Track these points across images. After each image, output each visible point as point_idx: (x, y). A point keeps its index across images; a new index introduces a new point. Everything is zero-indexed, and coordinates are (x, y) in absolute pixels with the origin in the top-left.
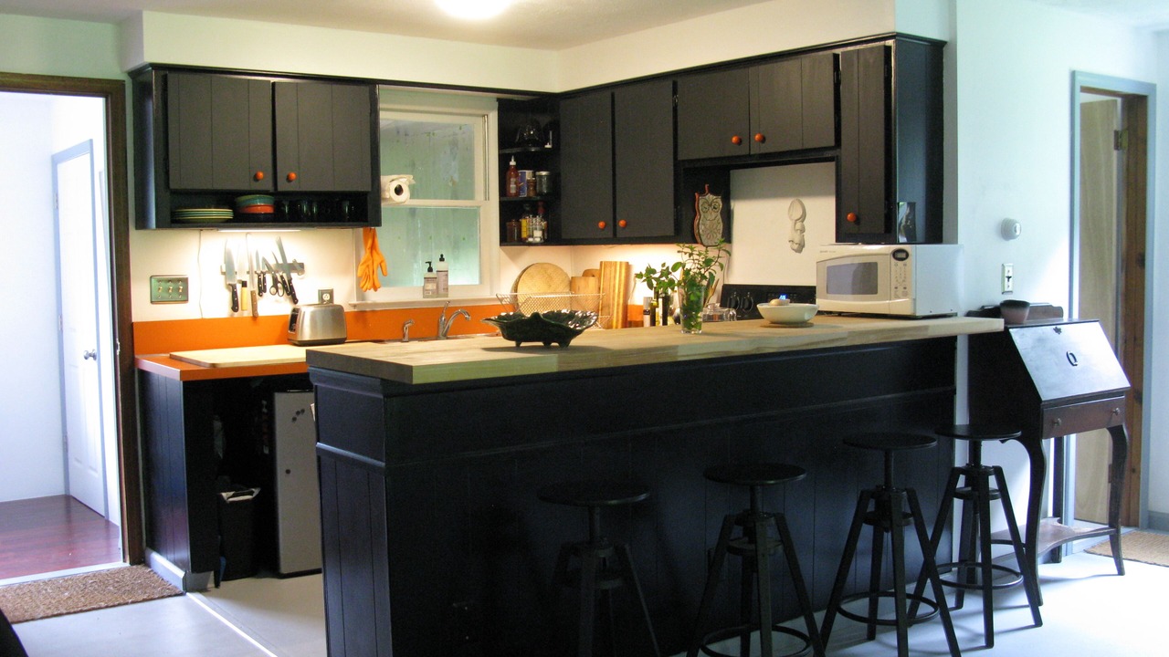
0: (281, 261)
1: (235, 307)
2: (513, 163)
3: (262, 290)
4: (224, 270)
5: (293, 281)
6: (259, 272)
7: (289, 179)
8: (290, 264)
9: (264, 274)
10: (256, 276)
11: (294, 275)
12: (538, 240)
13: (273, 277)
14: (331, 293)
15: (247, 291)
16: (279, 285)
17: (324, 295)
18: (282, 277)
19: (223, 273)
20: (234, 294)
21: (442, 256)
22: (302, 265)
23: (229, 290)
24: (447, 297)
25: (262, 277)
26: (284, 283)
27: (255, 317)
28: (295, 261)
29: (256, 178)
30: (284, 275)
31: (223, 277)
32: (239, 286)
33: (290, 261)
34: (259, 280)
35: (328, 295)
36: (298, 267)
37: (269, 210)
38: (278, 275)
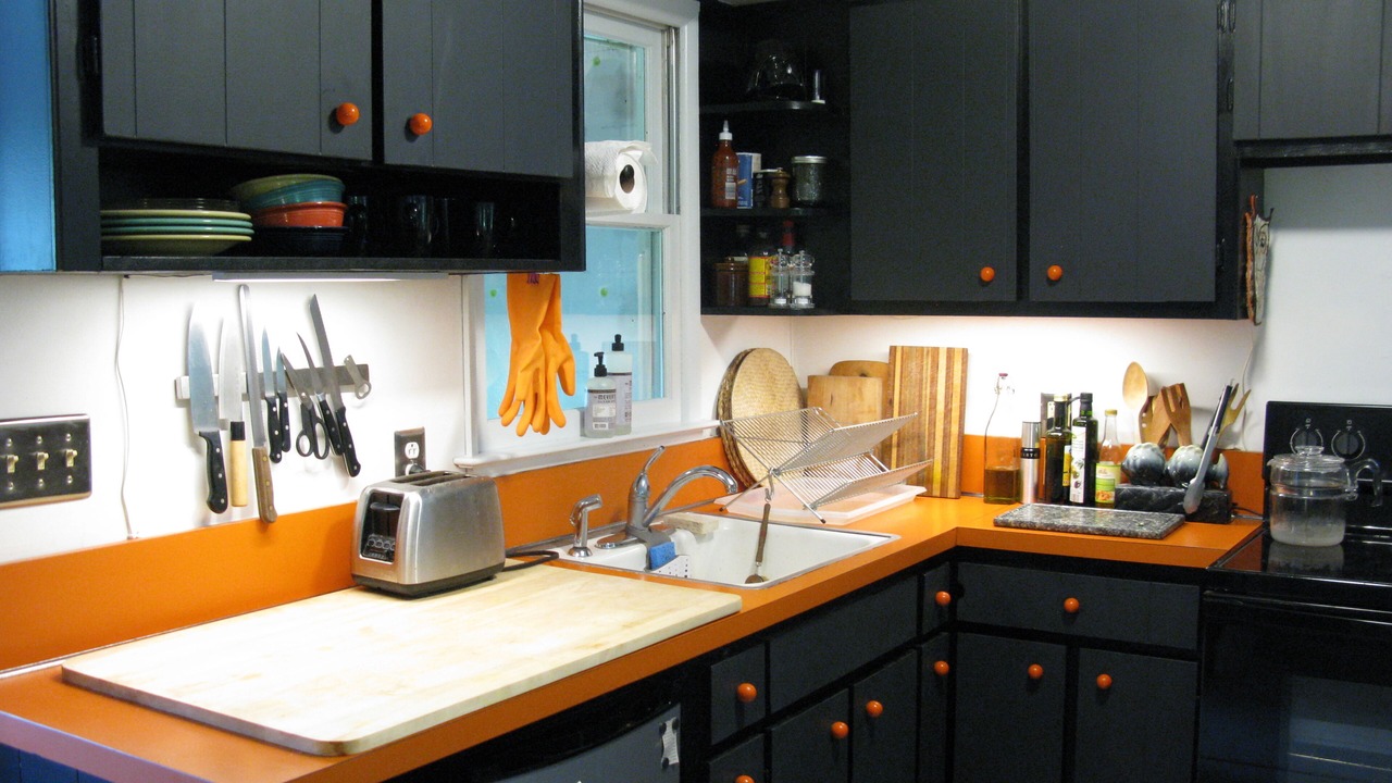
0: (318, 363)
1: (218, 495)
2: (726, 136)
3: (280, 443)
4: (186, 393)
5: (348, 415)
6: (270, 394)
7: (410, 130)
8: (340, 369)
9: (283, 400)
10: (264, 403)
11: (348, 398)
12: (804, 303)
13: (303, 406)
14: (419, 437)
15: (244, 449)
16: (318, 427)
17: (408, 446)
18: (323, 406)
19: (183, 403)
20: (215, 463)
21: (618, 338)
22: (364, 371)
23: (198, 451)
24: (628, 430)
25: (277, 409)
26: (328, 422)
27: (266, 520)
28: (350, 360)
29: (336, 121)
30: (328, 398)
31: (181, 412)
32: (224, 436)
33: (338, 361)
34: (271, 414)
35: (416, 445)
36: (355, 375)
37: (333, 218)
38: (315, 399)
